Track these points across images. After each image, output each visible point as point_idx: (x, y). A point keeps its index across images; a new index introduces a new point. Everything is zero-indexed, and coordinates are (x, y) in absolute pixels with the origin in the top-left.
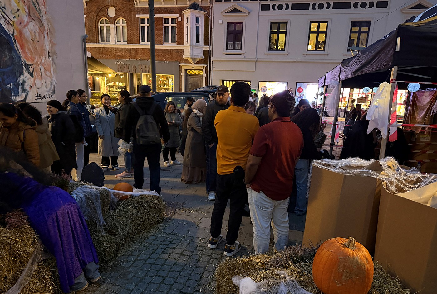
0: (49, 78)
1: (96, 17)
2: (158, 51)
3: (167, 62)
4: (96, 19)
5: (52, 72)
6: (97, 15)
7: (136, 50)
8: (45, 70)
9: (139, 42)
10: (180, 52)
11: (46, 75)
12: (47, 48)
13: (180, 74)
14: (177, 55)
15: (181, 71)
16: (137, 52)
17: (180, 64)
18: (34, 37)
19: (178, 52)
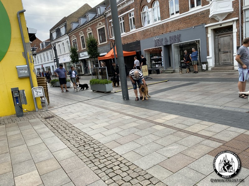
1: (140, 7)
2: (185, 19)
3: (193, 27)
4: (140, 8)
6: (141, 5)
7: (167, 24)
9: (169, 16)
10: (205, 13)
13: (207, 35)
14: (203, 17)
15: (207, 33)
16: (168, 26)
17: (206, 26)
19: (203, 14)
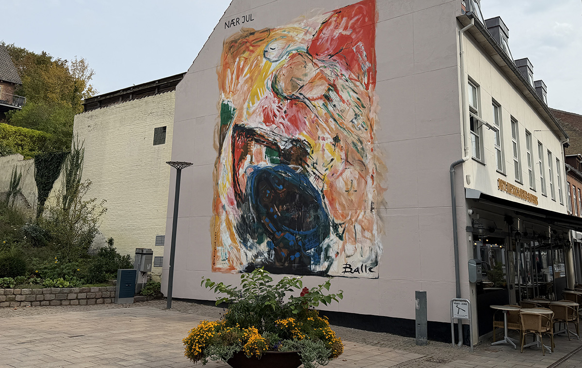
0: (368, 241)
5: (375, 232)
8: (363, 229)
11: (364, 237)
12: (370, 197)
18: (349, 187)
